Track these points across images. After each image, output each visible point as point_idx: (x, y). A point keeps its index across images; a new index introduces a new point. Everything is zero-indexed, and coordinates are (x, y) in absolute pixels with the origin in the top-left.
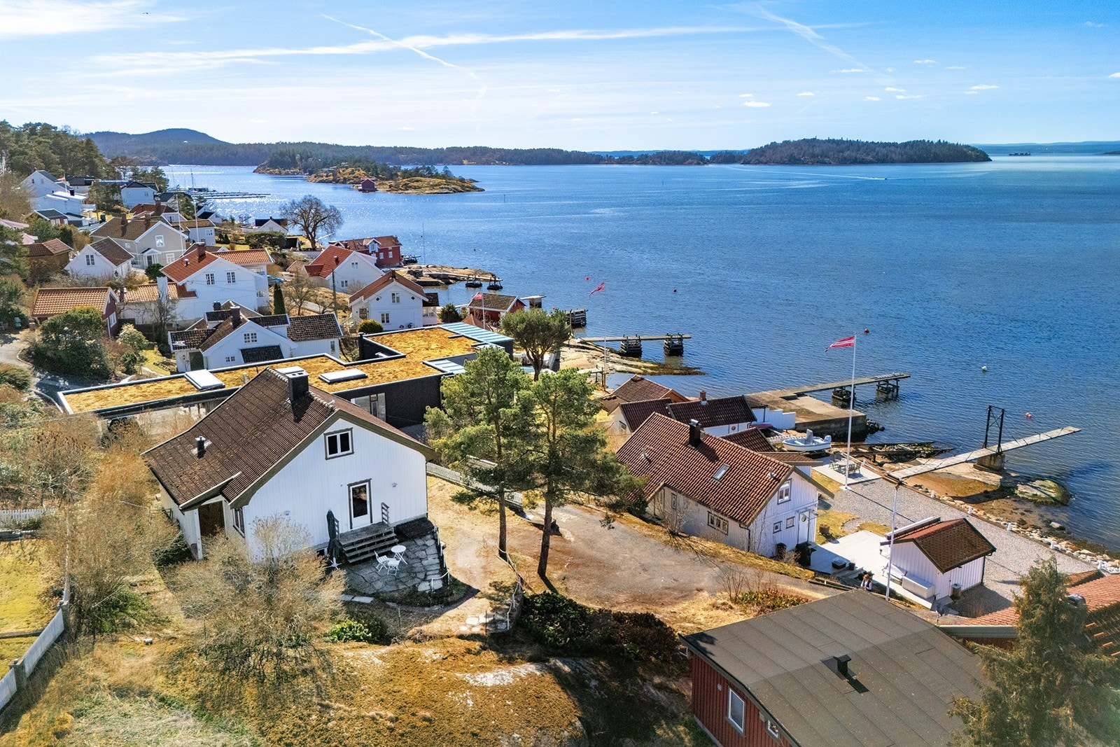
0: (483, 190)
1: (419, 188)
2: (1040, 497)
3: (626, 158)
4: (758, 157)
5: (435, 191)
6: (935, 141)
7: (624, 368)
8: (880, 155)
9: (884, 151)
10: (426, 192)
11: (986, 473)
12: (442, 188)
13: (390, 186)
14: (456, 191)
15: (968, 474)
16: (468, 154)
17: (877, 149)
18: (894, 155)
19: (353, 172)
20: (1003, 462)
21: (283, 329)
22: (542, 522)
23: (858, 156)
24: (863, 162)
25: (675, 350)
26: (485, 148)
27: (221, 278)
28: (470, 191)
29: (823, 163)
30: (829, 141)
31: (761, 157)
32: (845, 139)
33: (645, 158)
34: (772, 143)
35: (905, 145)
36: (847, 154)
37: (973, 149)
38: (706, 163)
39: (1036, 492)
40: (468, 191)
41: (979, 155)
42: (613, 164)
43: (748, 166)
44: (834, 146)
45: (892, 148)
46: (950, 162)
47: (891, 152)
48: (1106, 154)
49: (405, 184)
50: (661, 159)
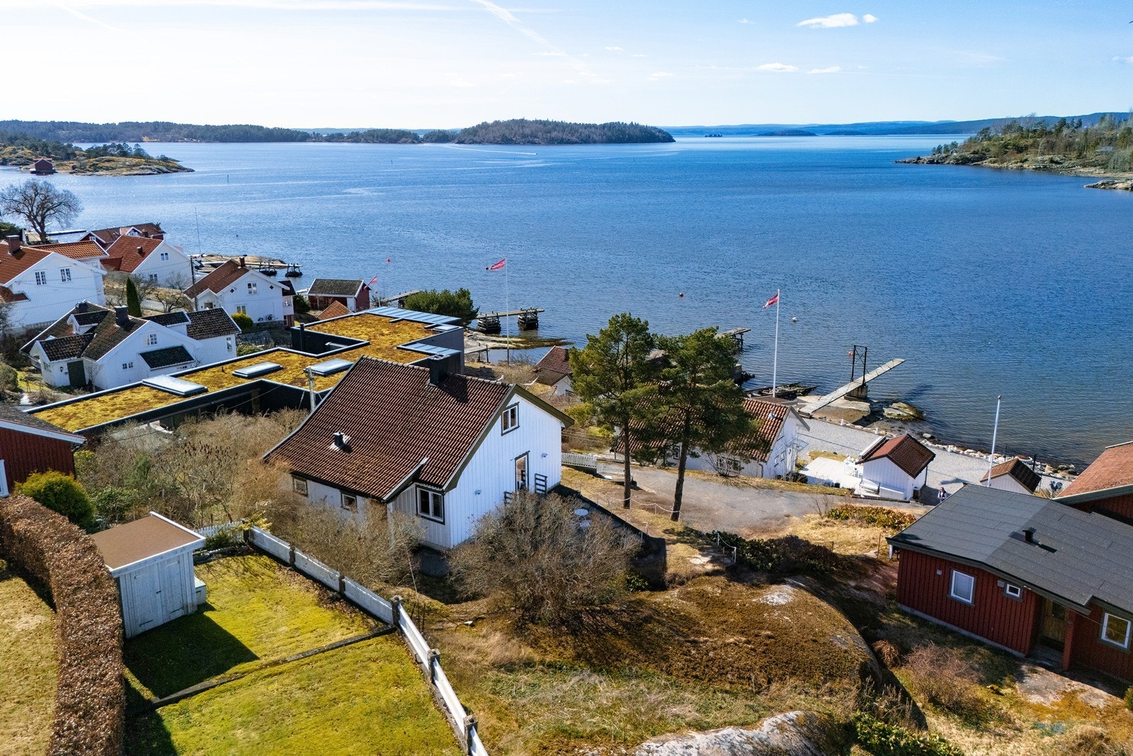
0: (193, 171)
1: (113, 169)
2: (903, 416)
3: (336, 137)
4: (471, 137)
5: (136, 172)
6: (628, 123)
7: (497, 345)
8: (583, 135)
9: (586, 132)
10: (124, 173)
11: (856, 402)
12: (143, 168)
13: (74, 168)
14: (160, 172)
15: (843, 404)
16: (149, 130)
17: (580, 130)
18: (595, 136)
19: (14, 152)
20: (867, 391)
21: (183, 327)
22: (623, 479)
23: (564, 137)
24: (569, 142)
25: (529, 324)
26: (168, 124)
27: (53, 275)
28: (177, 172)
29: (533, 143)
30: (536, 122)
31: (474, 136)
32: (550, 120)
33: (356, 137)
34: (483, 123)
35: (604, 126)
36: (554, 134)
37: (660, 131)
38: (420, 142)
39: (898, 412)
40: (175, 171)
41: (663, 136)
42: (321, 141)
43: (462, 145)
44: (541, 126)
45: (593, 130)
46: (642, 142)
47: (592, 132)
48: (760, 135)
49: (94, 165)
50: (373, 137)
